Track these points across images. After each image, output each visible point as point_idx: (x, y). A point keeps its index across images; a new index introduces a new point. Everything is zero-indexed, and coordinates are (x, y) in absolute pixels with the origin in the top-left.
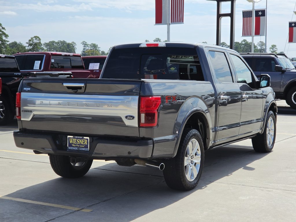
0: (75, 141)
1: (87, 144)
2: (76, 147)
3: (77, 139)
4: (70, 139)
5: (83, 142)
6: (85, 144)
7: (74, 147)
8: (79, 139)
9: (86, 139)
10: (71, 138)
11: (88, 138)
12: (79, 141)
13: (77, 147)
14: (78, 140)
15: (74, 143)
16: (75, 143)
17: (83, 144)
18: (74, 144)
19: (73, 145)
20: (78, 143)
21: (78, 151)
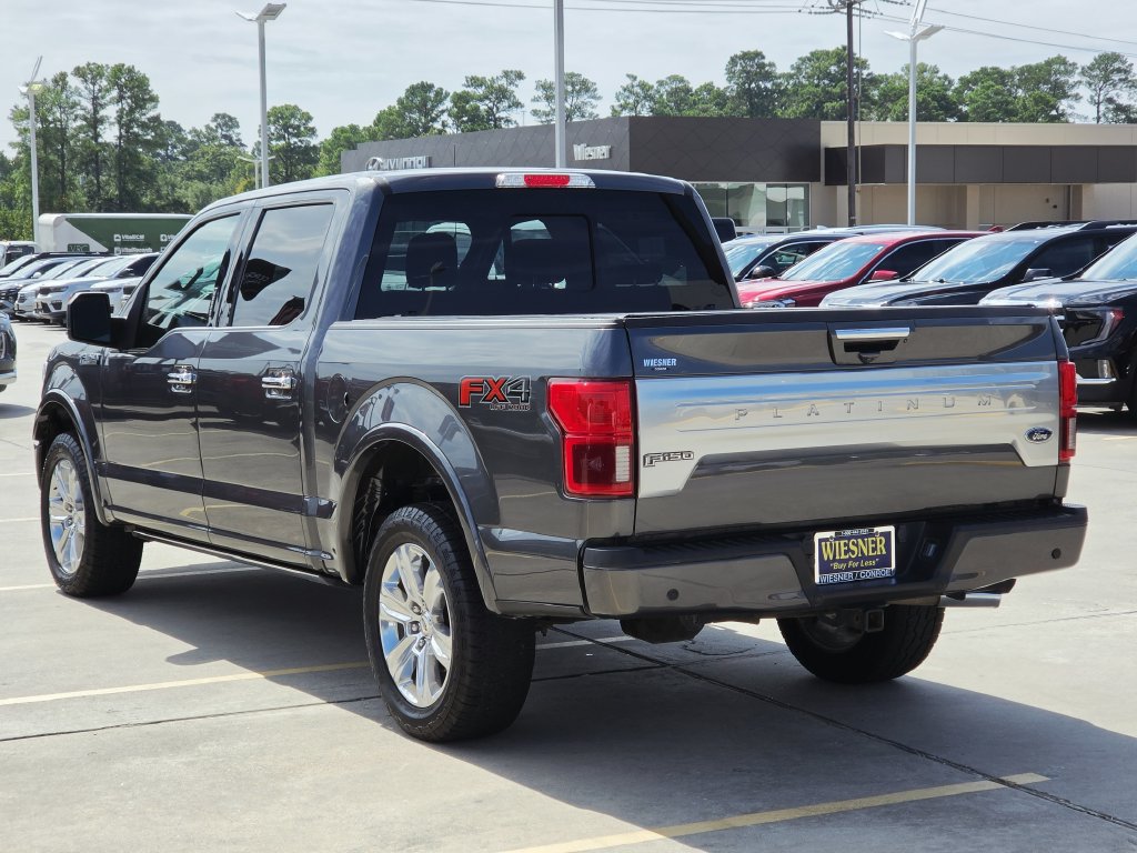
0: (843, 549)
1: (884, 552)
2: (847, 570)
3: (849, 538)
4: (823, 544)
5: (871, 546)
6: (879, 553)
7: (838, 571)
8: (856, 537)
9: (882, 534)
10: (826, 540)
11: (891, 529)
12: (857, 545)
13: (851, 569)
14: (853, 543)
15: (837, 557)
16: (843, 557)
17: (871, 554)
18: (841, 561)
19: (836, 566)
20: (853, 553)
21: (857, 583)
